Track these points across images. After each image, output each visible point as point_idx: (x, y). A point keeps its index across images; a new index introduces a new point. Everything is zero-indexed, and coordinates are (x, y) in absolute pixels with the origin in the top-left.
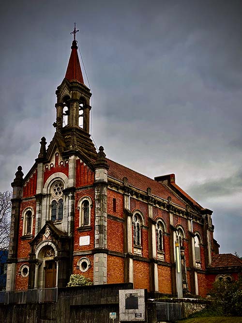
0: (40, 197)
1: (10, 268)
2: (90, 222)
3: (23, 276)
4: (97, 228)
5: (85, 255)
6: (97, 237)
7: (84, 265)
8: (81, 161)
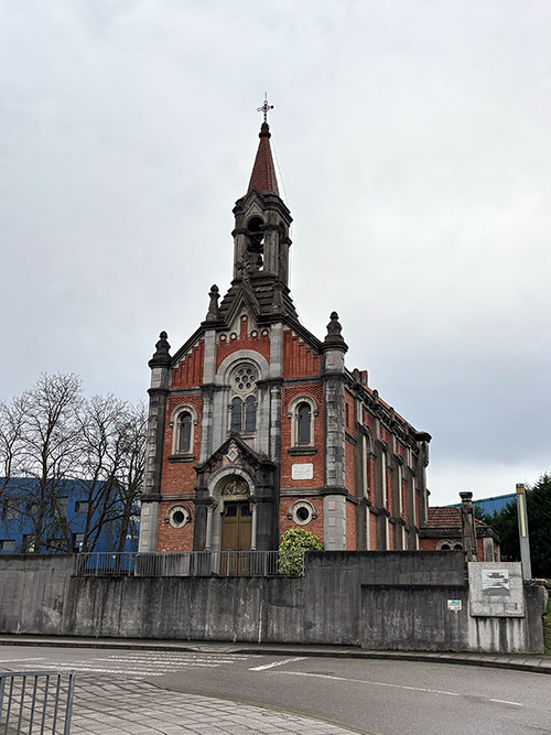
0: (212, 389)
1: (148, 510)
2: (312, 440)
3: (175, 526)
4: (330, 452)
5: (304, 497)
6: (330, 467)
7: (303, 514)
8: (294, 334)
